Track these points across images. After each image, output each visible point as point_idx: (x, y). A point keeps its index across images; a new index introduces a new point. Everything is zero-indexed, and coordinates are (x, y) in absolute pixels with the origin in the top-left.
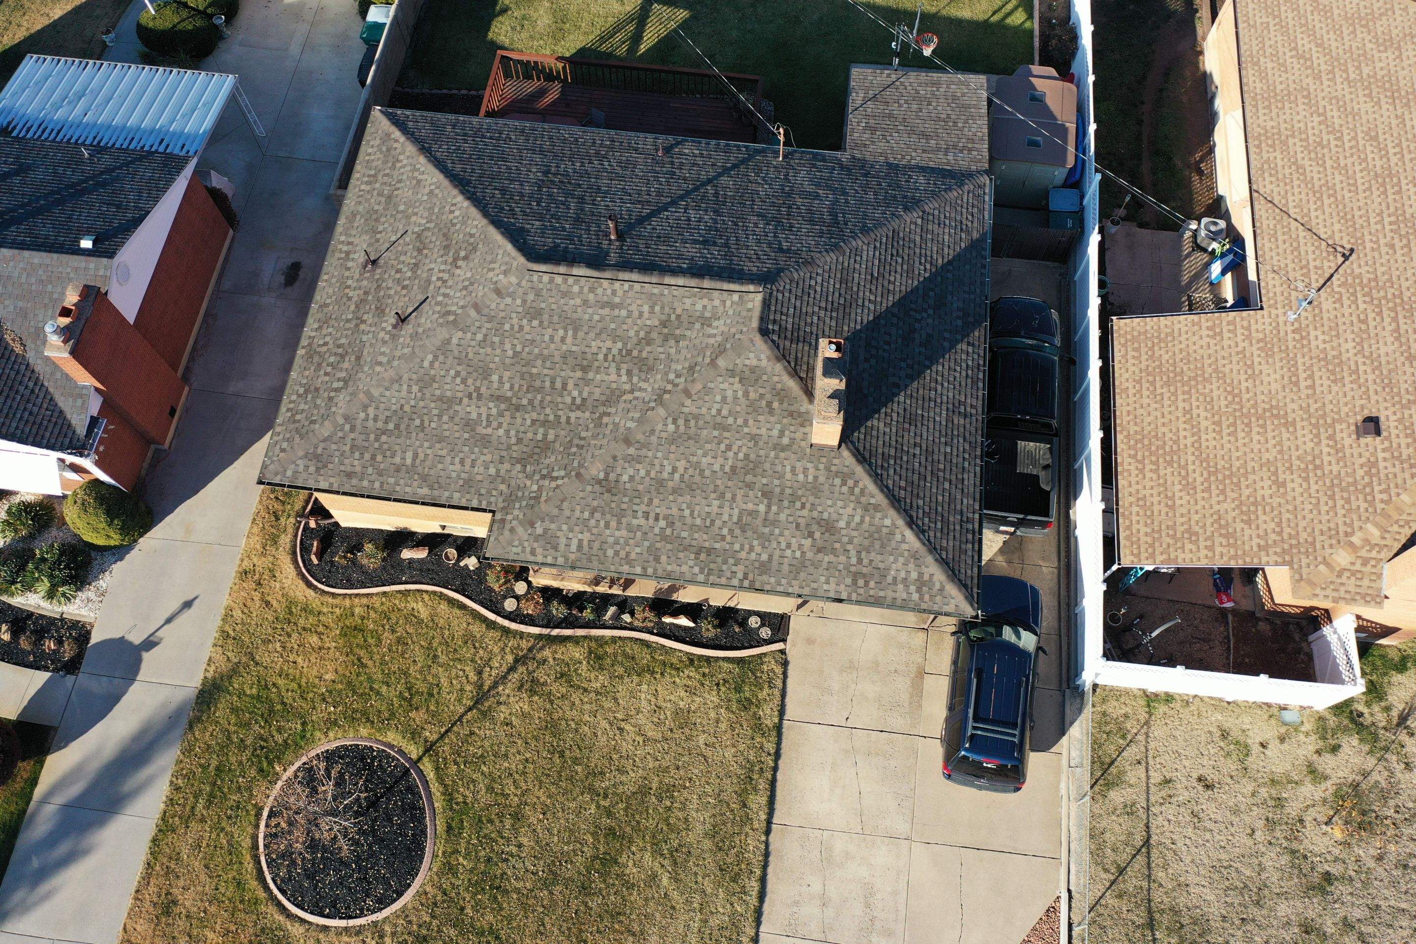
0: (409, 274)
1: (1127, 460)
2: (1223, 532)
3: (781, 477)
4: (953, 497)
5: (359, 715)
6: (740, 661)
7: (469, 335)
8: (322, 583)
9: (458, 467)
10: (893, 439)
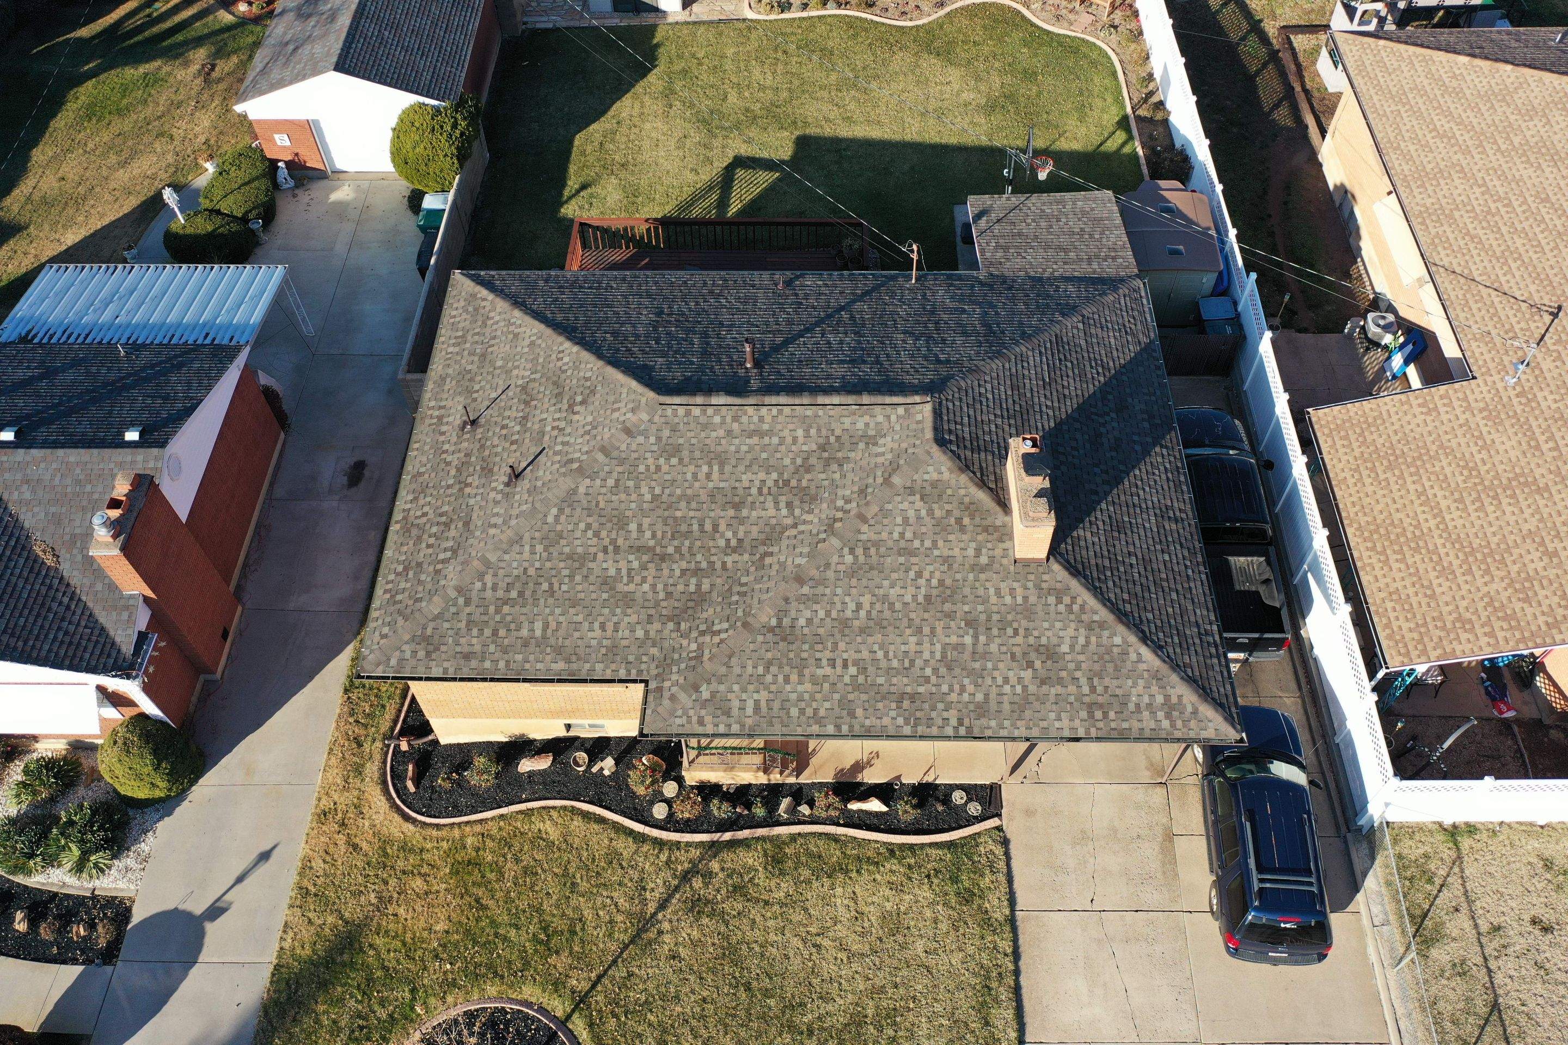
0: (517, 428)
1: (1366, 554)
2: (1500, 614)
3: (985, 601)
4: (1183, 608)
5: (483, 970)
6: (950, 845)
7: (598, 482)
8: (422, 814)
9: (598, 633)
10: (1104, 548)
